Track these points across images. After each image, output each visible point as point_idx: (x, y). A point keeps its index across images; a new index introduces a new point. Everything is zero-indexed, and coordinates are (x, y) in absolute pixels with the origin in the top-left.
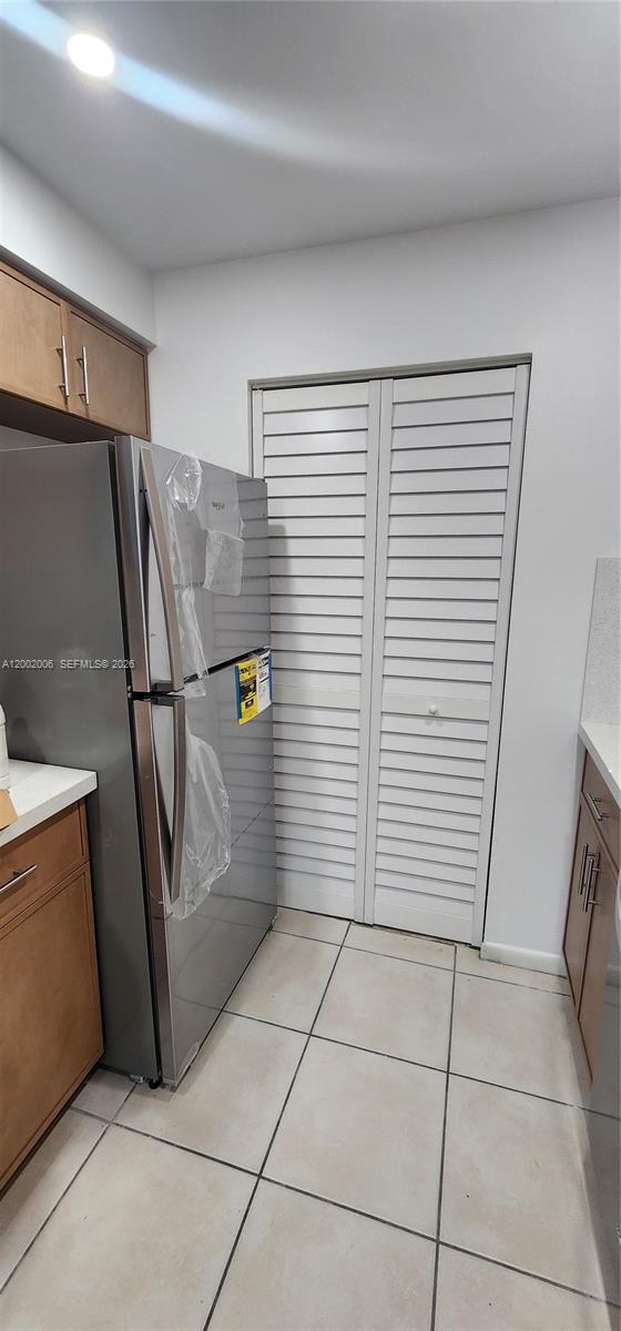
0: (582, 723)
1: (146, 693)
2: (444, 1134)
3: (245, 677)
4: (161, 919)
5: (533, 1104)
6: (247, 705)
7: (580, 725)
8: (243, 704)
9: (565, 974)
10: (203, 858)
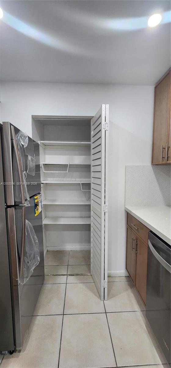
0: (126, 207)
1: (13, 205)
2: (110, 332)
3: (36, 201)
4: (17, 286)
5: (129, 314)
6: (37, 210)
7: (125, 207)
8: (36, 209)
9: (128, 275)
10: (30, 261)
